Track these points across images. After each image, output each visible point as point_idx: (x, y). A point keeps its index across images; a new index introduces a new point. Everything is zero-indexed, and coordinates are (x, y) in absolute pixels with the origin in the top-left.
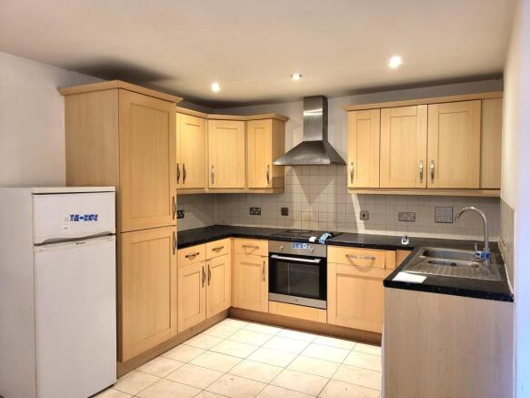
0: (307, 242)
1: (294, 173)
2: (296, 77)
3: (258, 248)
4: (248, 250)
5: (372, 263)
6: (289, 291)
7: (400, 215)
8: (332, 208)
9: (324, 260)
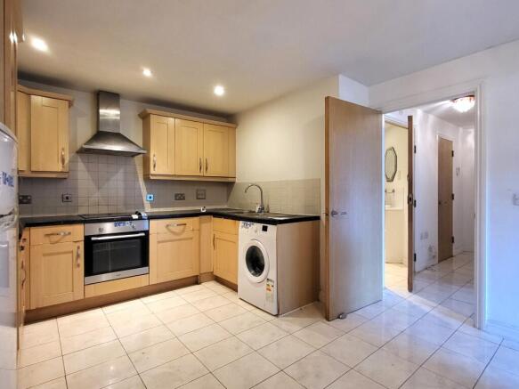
0: (131, 219)
1: (79, 160)
2: (147, 73)
3: (70, 233)
4: (55, 238)
5: (184, 229)
6: (110, 269)
7: (176, 195)
8: (121, 193)
9: (147, 232)
